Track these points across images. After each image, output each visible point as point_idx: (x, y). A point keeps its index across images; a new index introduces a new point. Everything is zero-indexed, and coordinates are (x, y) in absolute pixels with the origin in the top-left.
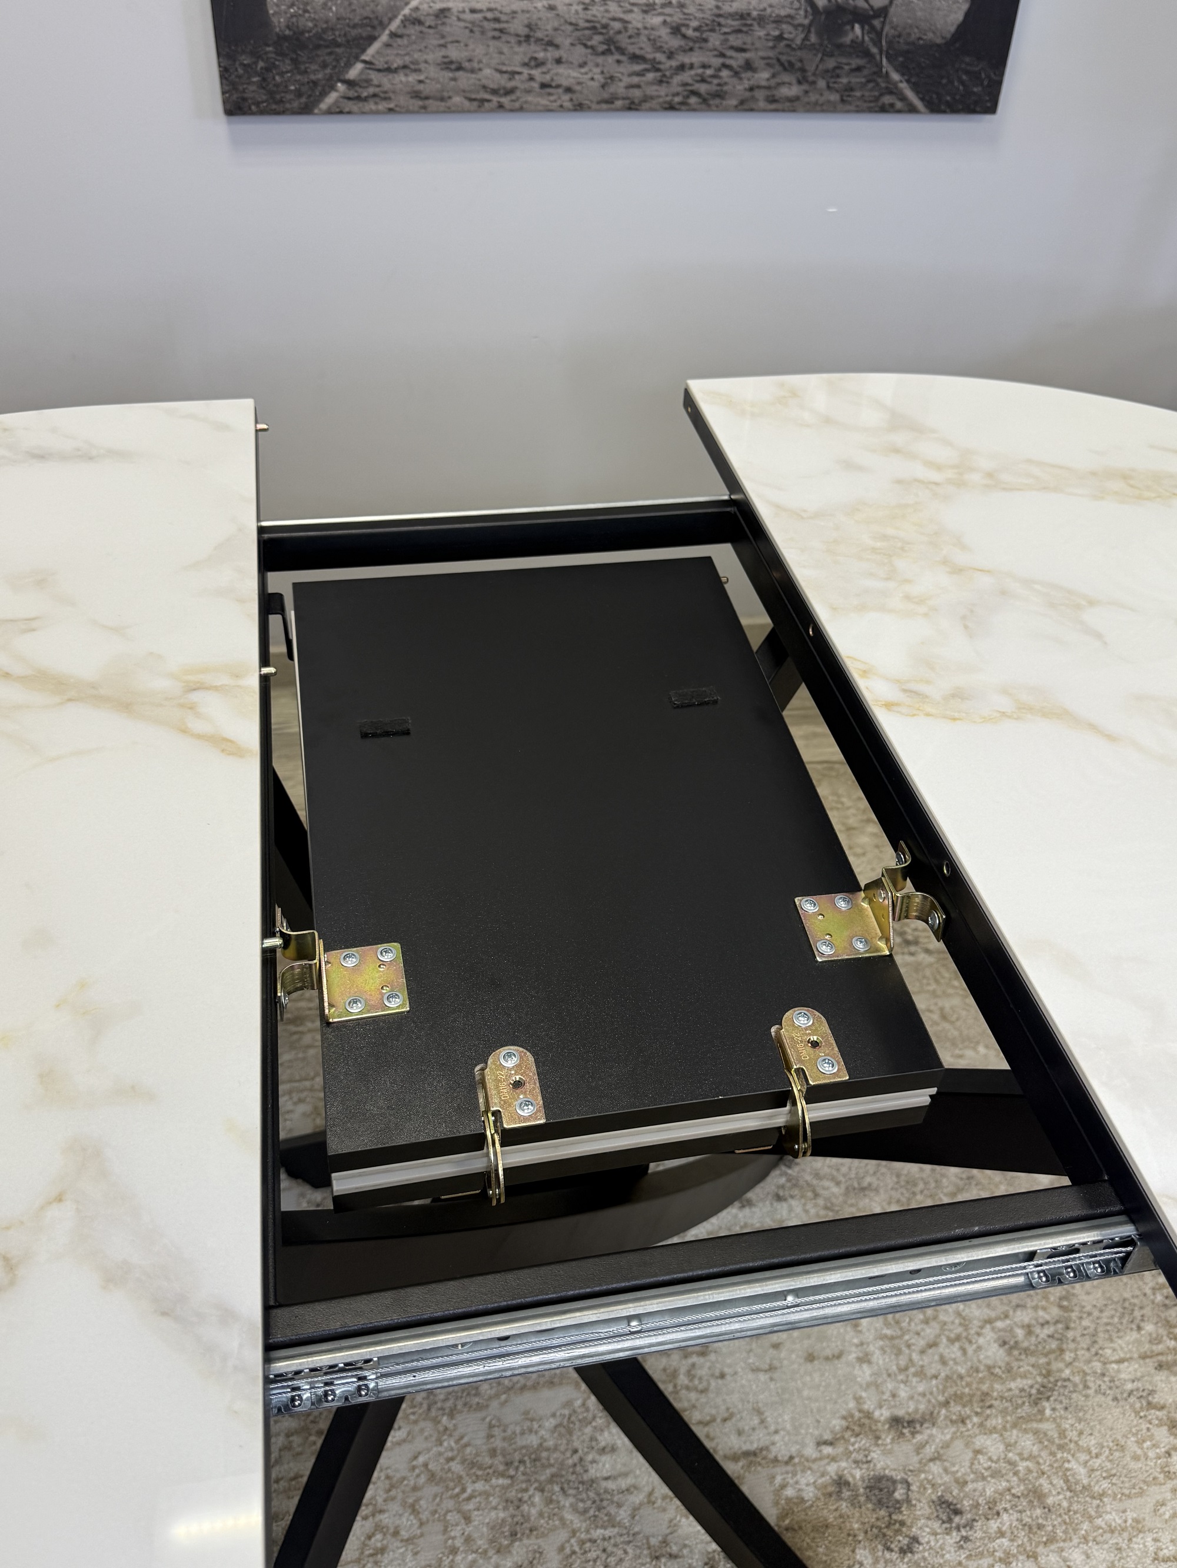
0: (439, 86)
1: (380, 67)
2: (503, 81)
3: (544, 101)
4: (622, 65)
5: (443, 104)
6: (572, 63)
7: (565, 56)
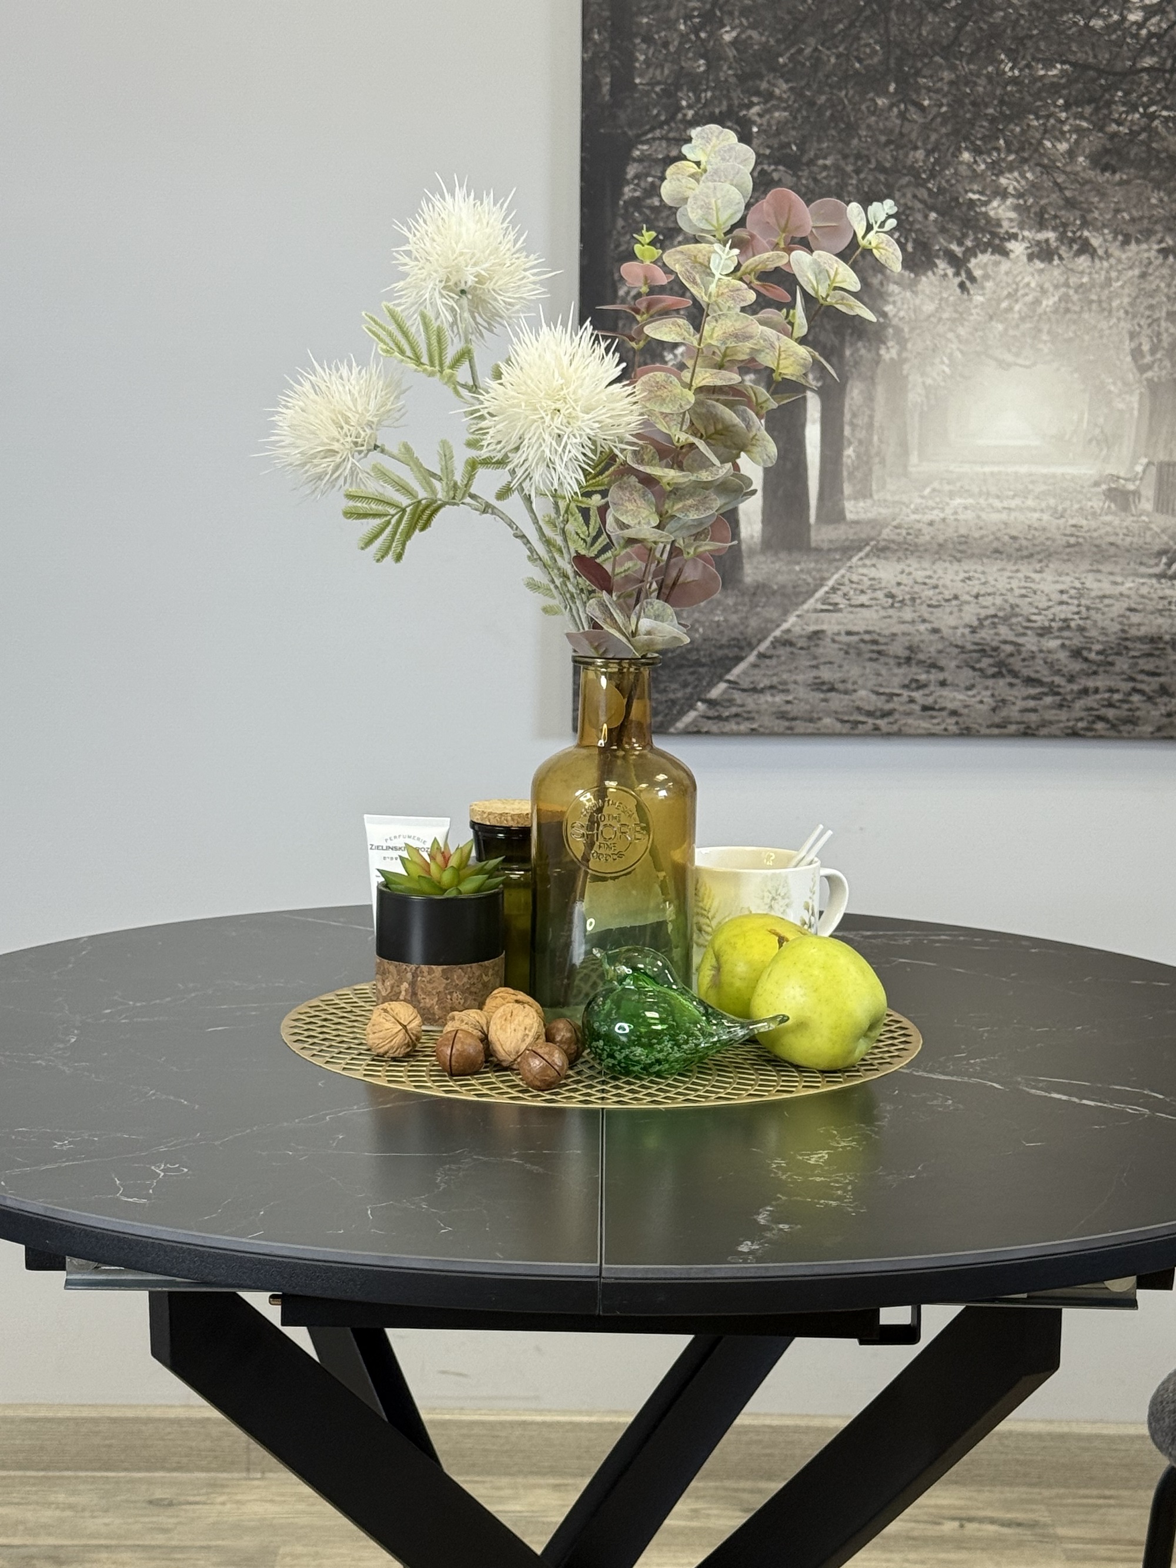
0: (808, 707)
1: (745, 686)
2: (880, 703)
3: (925, 725)
4: (1016, 688)
5: (812, 725)
6: (957, 685)
7: (950, 679)
